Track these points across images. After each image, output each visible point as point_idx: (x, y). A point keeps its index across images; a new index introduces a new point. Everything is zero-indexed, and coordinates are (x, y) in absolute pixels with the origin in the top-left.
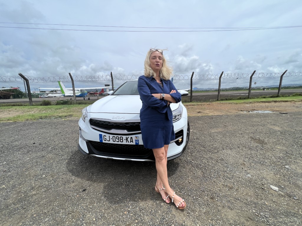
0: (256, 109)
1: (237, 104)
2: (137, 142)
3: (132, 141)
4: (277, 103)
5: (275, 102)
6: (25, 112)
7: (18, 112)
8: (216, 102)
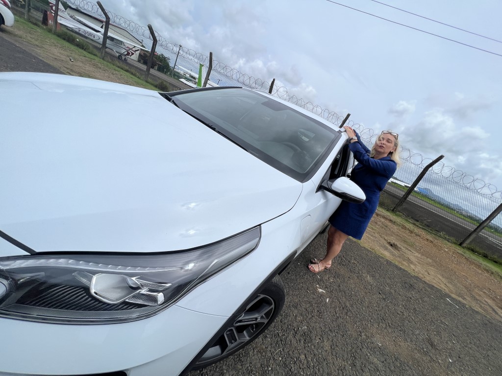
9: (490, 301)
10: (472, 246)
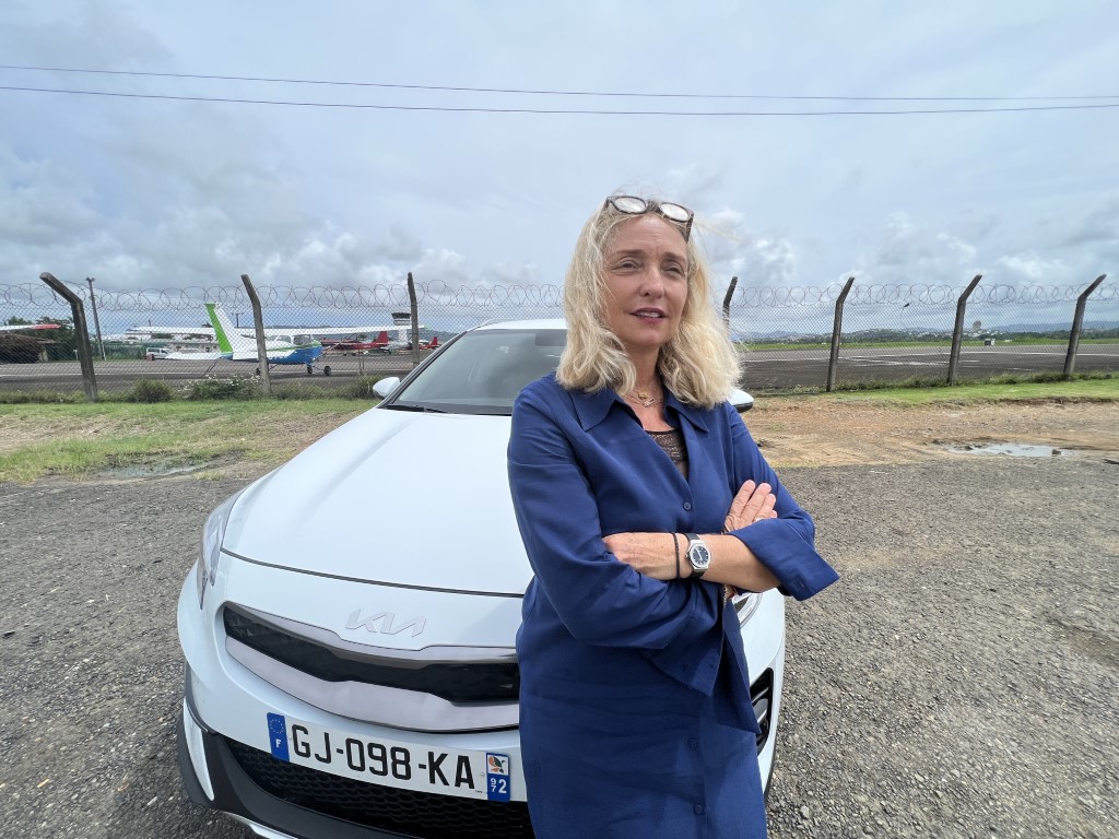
0: (993, 435)
1: (905, 407)
2: (499, 786)
3: (464, 781)
4: (1067, 408)
5: (1060, 401)
6: (58, 429)
7: (28, 429)
8: (822, 396)
9: (907, 443)
10: (842, 383)
